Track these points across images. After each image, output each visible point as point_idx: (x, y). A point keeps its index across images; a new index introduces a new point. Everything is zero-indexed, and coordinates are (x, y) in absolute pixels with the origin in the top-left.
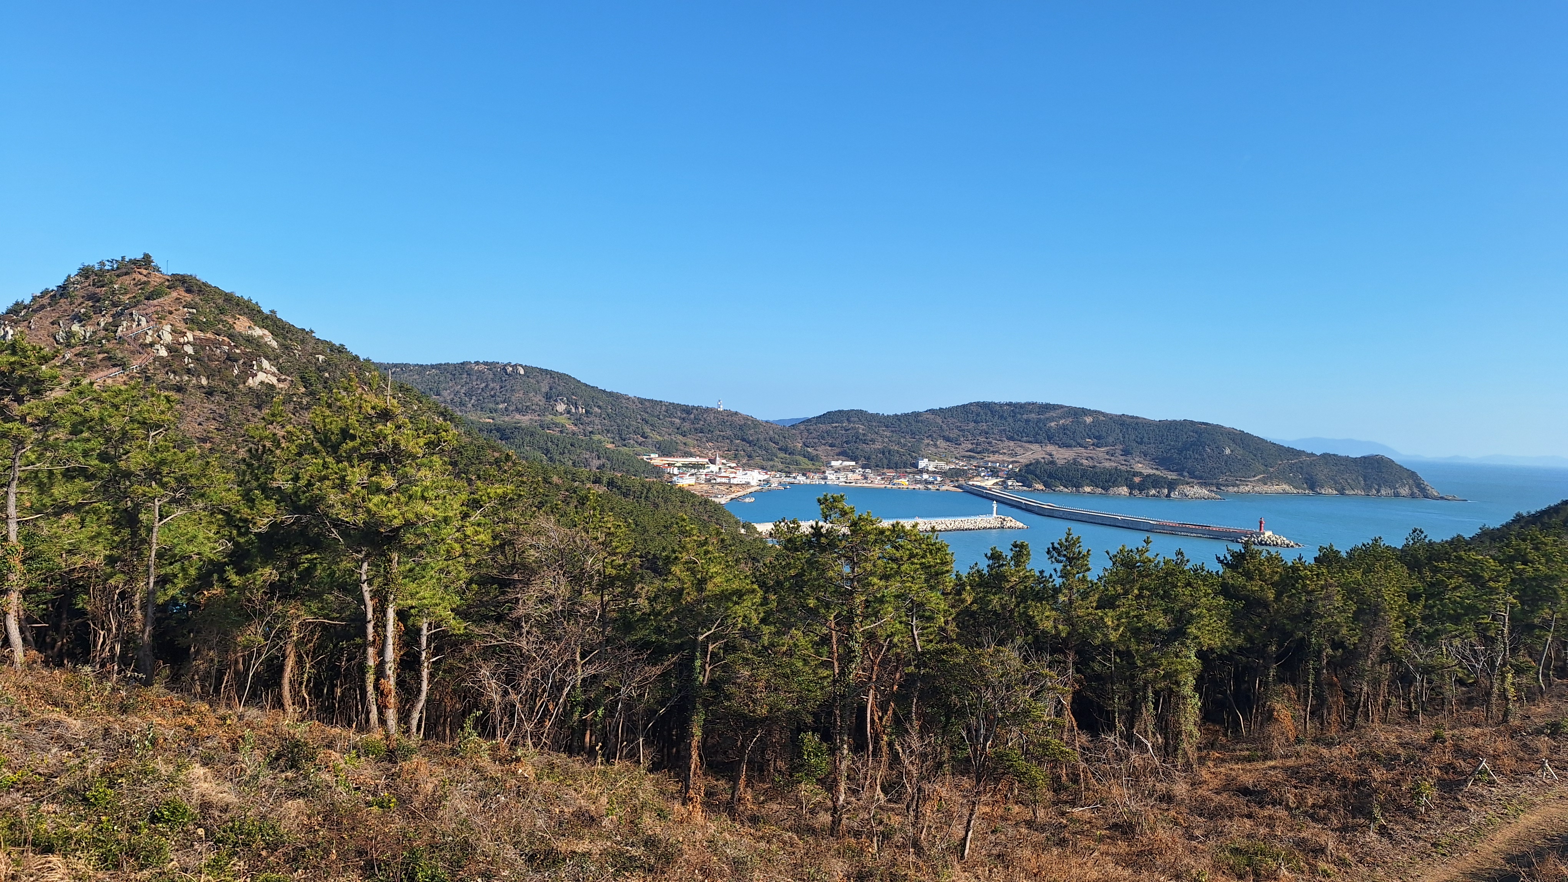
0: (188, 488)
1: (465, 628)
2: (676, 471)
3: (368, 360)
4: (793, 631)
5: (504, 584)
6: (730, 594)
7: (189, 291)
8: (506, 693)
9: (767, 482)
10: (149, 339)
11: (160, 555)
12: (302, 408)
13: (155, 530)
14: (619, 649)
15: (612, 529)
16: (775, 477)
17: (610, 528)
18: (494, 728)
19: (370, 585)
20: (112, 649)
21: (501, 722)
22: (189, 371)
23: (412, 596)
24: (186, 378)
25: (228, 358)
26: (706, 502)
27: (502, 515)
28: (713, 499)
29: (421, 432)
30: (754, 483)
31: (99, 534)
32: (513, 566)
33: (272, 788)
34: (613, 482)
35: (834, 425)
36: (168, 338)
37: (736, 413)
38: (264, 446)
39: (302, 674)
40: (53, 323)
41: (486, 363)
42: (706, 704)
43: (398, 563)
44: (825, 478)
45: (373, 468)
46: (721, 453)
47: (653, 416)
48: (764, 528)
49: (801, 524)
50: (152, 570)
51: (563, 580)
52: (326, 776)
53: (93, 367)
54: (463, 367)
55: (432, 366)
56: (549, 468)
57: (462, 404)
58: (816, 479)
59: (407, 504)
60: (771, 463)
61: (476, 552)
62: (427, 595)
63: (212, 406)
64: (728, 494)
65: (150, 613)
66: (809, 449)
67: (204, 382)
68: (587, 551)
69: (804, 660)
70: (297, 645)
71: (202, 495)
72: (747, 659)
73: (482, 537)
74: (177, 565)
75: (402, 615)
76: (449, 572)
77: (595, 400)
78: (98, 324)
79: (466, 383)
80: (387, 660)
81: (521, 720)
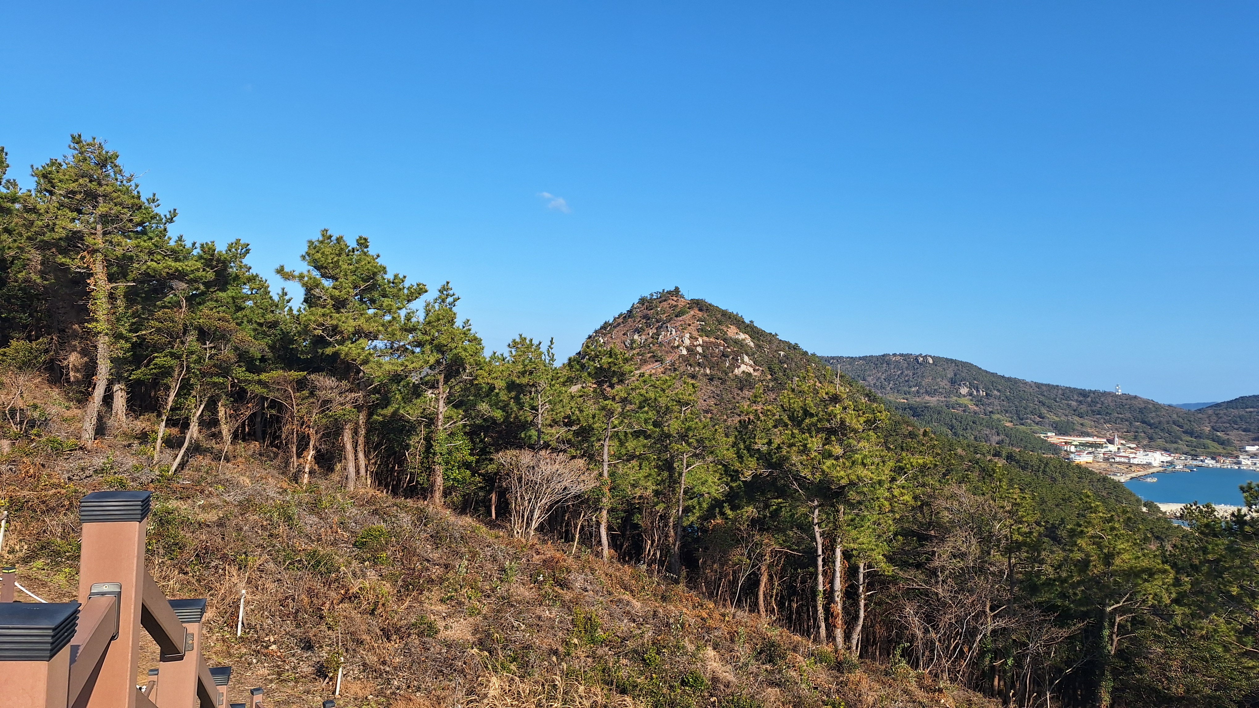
0: (704, 447)
1: (893, 571)
2: (1073, 449)
3: (814, 355)
4: (1213, 616)
5: (923, 538)
6: (1139, 571)
7: (700, 310)
8: (926, 631)
9: (1171, 463)
10: (676, 344)
11: (685, 492)
12: (768, 390)
13: (684, 474)
14: (1026, 608)
15: (1018, 500)
16: (1179, 459)
17: (1016, 499)
18: (918, 659)
19: (819, 527)
20: (655, 554)
21: (923, 654)
22: (699, 364)
23: (854, 540)
24: (697, 369)
25: (723, 355)
26: (1105, 479)
27: (920, 480)
28: (1112, 477)
29: (861, 412)
30: (1156, 463)
31: (650, 475)
32: (930, 524)
33: (757, 675)
34: (1012, 456)
35: (1248, 410)
36: (687, 342)
37: (1135, 397)
38: (749, 419)
39: (773, 589)
40: (624, 334)
41: (901, 355)
42: (1115, 673)
43: (844, 514)
44: (1239, 463)
45: (826, 439)
46: (1120, 434)
47: (1049, 399)
48: (1170, 508)
49: (1217, 507)
50: (681, 502)
51: (974, 541)
52: (794, 674)
53: (644, 362)
54: (884, 359)
55: (860, 358)
56: (954, 441)
57: (882, 387)
58: (1228, 464)
59: (850, 468)
60: (1175, 445)
61: (900, 509)
62: (865, 541)
63: (712, 388)
64: (1127, 473)
65: (679, 533)
66: (1219, 434)
67: (708, 371)
68: (994, 518)
69: (1224, 646)
70: (770, 566)
71: (712, 453)
72: (1159, 637)
73: (906, 497)
74: (696, 500)
75: (847, 555)
76: (879, 524)
77: (995, 384)
78: (648, 334)
79: (886, 371)
80: (836, 589)
81: (939, 656)
